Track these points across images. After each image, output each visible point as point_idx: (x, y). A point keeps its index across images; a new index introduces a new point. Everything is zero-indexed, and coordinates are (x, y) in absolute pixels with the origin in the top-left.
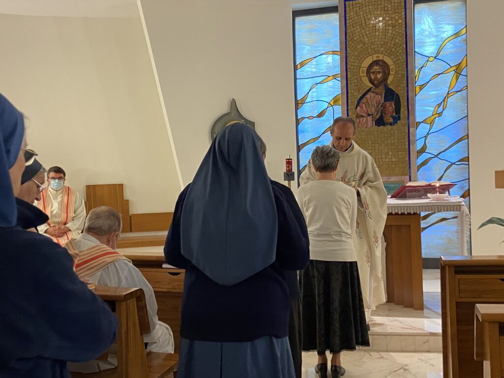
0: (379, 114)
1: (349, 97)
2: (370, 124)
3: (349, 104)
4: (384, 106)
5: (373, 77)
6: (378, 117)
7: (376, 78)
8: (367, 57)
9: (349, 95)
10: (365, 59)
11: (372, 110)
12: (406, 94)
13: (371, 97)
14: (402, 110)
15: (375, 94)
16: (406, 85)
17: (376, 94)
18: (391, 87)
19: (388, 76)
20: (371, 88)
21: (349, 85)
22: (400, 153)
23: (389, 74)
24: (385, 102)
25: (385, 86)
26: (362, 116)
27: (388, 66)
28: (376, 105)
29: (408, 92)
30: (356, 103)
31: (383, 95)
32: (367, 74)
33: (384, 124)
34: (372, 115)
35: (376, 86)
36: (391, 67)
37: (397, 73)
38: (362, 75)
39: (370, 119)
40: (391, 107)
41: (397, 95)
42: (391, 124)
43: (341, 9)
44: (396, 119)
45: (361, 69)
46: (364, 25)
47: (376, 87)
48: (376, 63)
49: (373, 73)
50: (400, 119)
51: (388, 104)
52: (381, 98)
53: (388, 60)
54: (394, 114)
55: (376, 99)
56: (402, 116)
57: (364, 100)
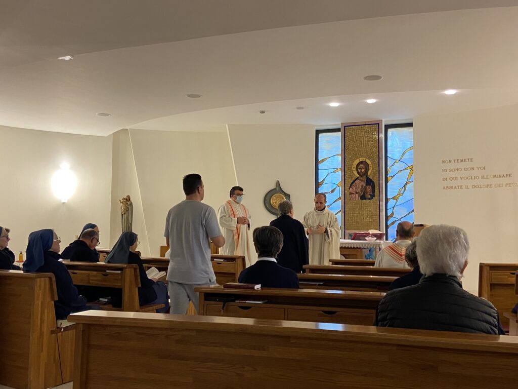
0: (363, 193)
1: (346, 182)
2: (357, 198)
3: (346, 186)
4: (365, 188)
5: (359, 171)
6: (362, 194)
7: (361, 171)
8: (357, 159)
9: (346, 180)
10: (355, 160)
11: (359, 190)
13: (358, 182)
14: (376, 191)
15: (360, 181)
16: (378, 176)
17: (362, 181)
18: (369, 177)
20: (358, 177)
21: (346, 175)
22: (374, 216)
23: (369, 170)
24: (366, 185)
26: (353, 194)
27: (368, 165)
28: (361, 187)
29: (379, 181)
30: (349, 186)
31: (365, 182)
32: (356, 169)
33: (365, 199)
34: (359, 193)
35: (361, 176)
36: (370, 165)
37: (373, 169)
38: (353, 169)
39: (357, 195)
40: (369, 189)
41: (373, 183)
42: (369, 199)
43: (342, 130)
44: (373, 196)
45: (353, 166)
46: (355, 140)
48: (361, 163)
49: (360, 168)
50: (374, 196)
51: (368, 187)
52: (363, 183)
53: (368, 162)
54: (371, 193)
55: (361, 183)
56: (376, 194)
57: (354, 184)
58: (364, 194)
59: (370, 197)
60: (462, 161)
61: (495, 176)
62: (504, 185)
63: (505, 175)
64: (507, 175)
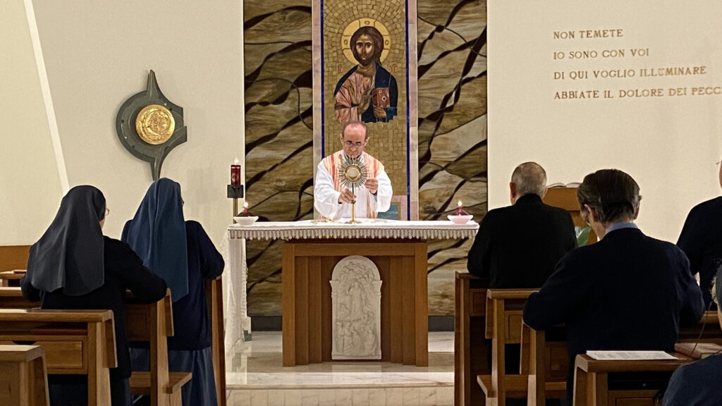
0: (367, 105)
1: (325, 79)
2: (354, 118)
3: (325, 88)
4: (374, 94)
5: (359, 50)
6: (366, 108)
7: (364, 52)
8: (352, 21)
9: (325, 74)
10: (349, 23)
11: (358, 98)
12: (405, 78)
13: (356, 78)
14: (399, 100)
15: (362, 76)
16: (405, 66)
17: (364, 76)
18: (385, 66)
19: (381, 51)
20: (357, 66)
21: (325, 60)
23: (382, 48)
24: (376, 87)
25: (377, 64)
26: (344, 107)
27: (381, 36)
28: (363, 91)
29: (407, 76)
30: (335, 86)
31: (374, 78)
32: (351, 46)
33: (374, 120)
34: (358, 105)
36: (385, 38)
37: (392, 47)
38: (344, 46)
39: (354, 110)
40: (384, 95)
41: (393, 79)
42: (384, 120)
44: (392, 113)
45: (343, 38)
47: (364, 65)
48: (364, 30)
49: (360, 44)
50: (396, 115)
51: (380, 91)
52: (370, 82)
54: (388, 106)
55: (362, 82)
56: (399, 109)
57: (346, 83)
58: (371, 109)
59: (385, 114)
60: (597, 34)
61: (669, 72)
62: (689, 91)
63: (692, 70)
64: (696, 70)
